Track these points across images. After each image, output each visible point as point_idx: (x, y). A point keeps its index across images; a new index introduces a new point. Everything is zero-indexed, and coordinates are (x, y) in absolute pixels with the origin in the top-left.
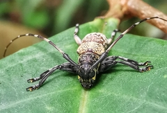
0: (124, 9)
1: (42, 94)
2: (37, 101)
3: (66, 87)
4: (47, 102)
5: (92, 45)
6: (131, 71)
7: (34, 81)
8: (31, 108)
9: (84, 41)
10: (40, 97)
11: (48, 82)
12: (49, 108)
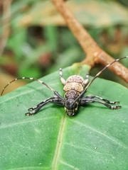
0: (96, 59)
3: (50, 115)
4: (36, 126)
5: (74, 85)
8: (24, 129)
9: (68, 82)
10: (31, 121)
12: (37, 131)
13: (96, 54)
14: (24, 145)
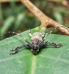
1: (17, 56)
2: (14, 59)
3: (27, 53)
5: (37, 37)
6: (53, 47)
7: (13, 51)
8: (12, 62)
9: (34, 35)
11: (19, 51)
12: (20, 62)
13: (47, 21)
14: (13, 70)
